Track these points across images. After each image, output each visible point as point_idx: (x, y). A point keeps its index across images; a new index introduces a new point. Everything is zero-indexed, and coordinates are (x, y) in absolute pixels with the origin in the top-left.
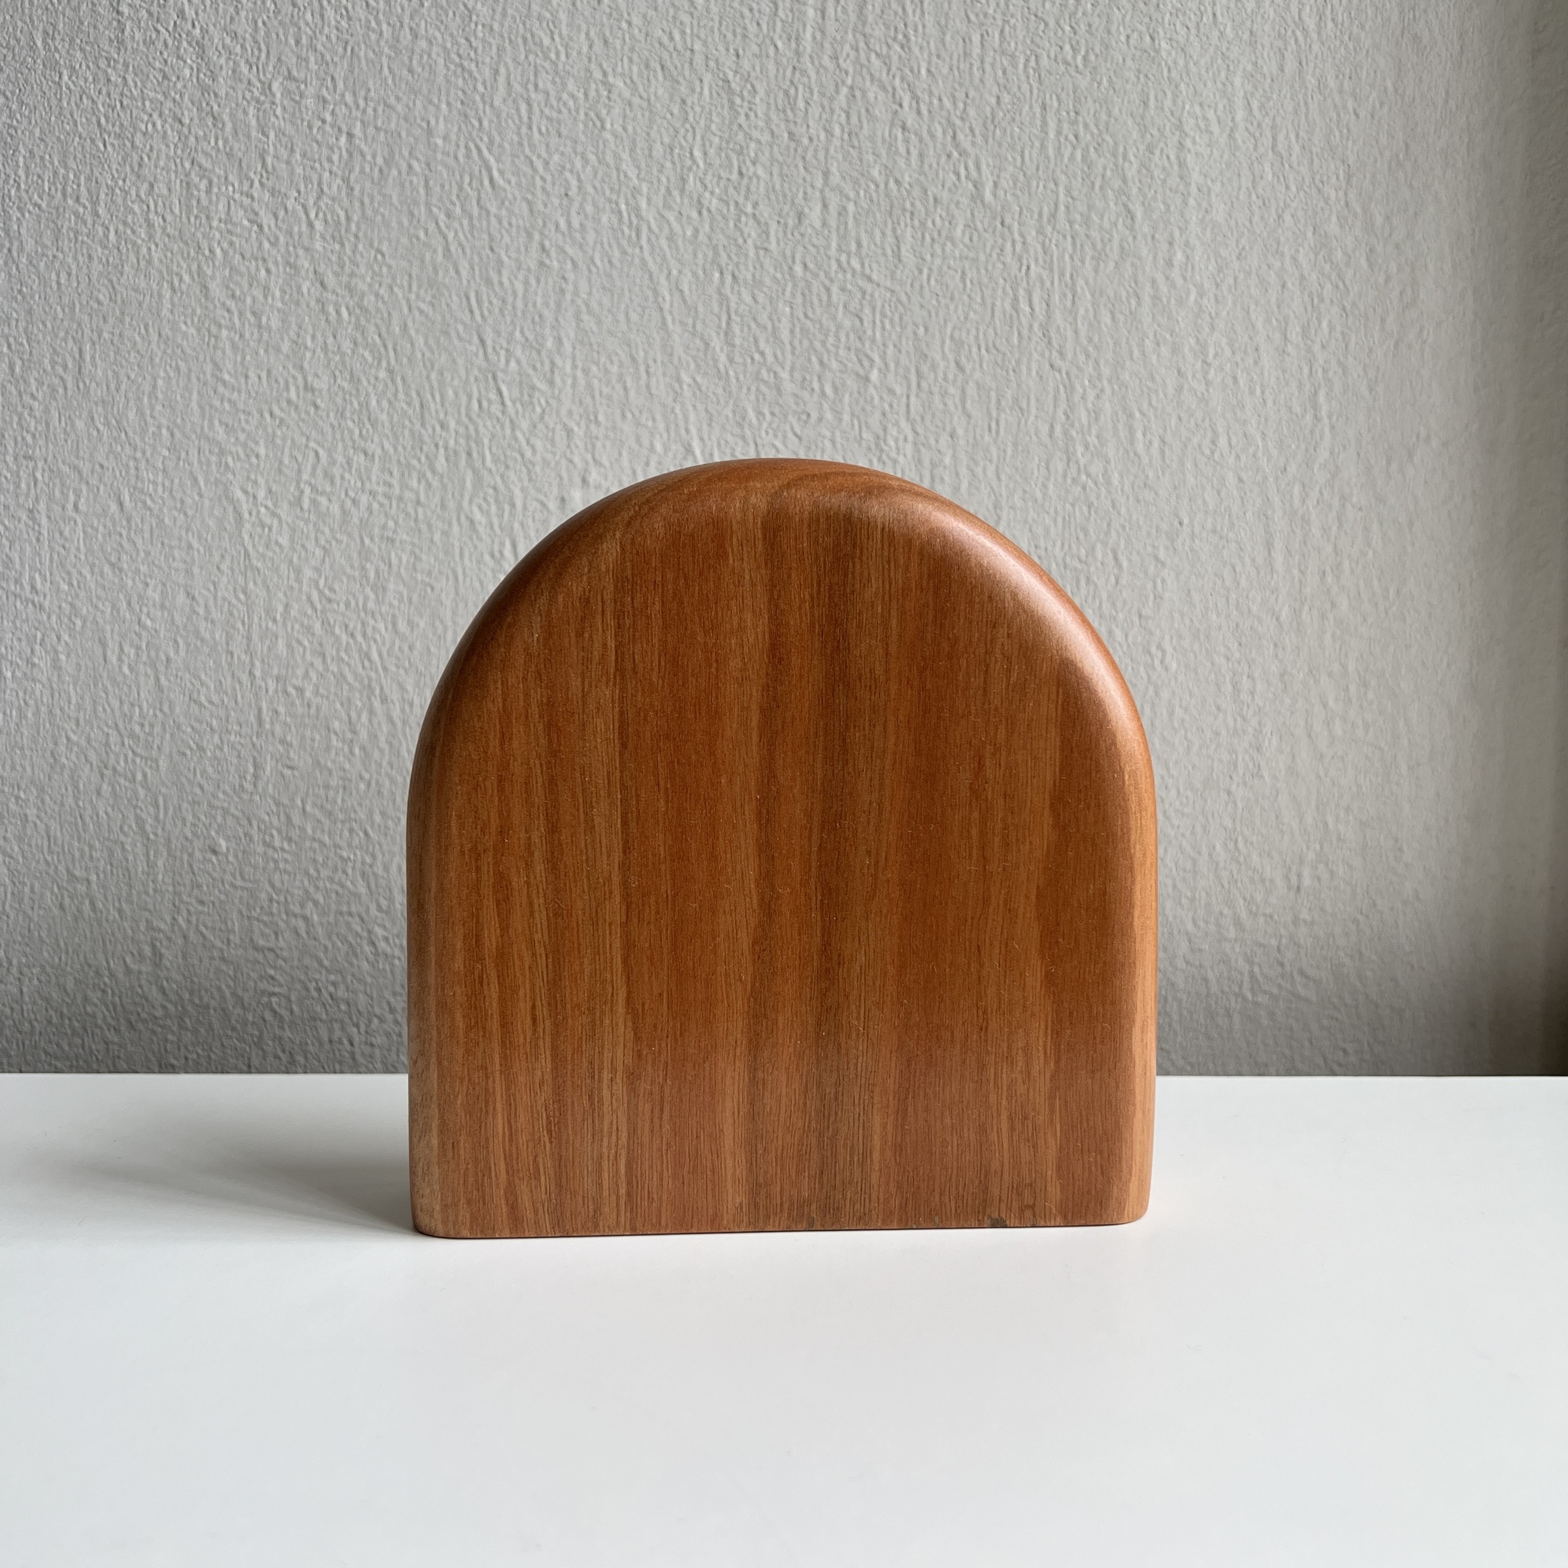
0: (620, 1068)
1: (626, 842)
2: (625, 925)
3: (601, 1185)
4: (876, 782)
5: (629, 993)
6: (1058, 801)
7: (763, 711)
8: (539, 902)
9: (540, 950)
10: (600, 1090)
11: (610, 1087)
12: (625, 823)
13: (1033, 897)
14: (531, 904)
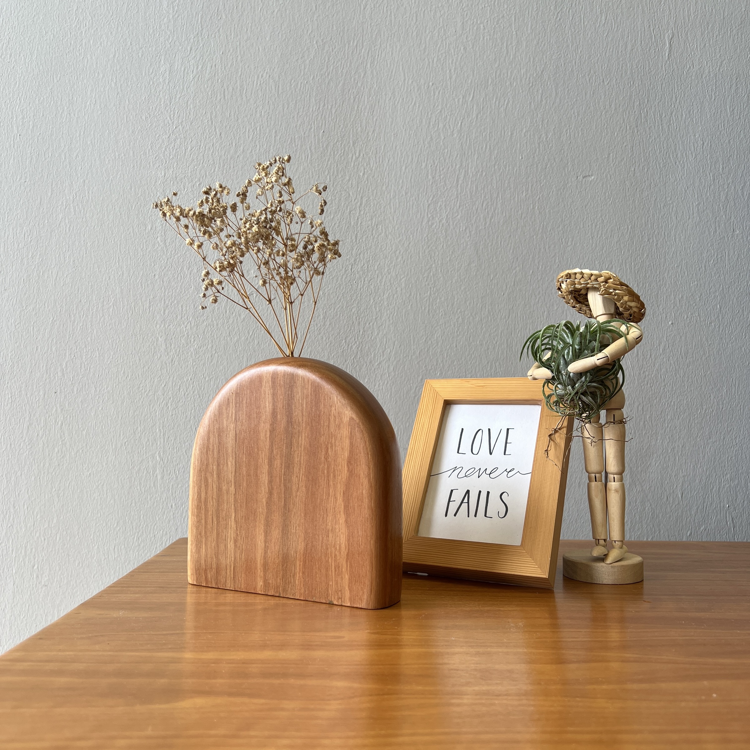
0: (232, 538)
1: (236, 470)
2: (235, 494)
3: (227, 573)
4: (299, 455)
5: (235, 515)
6: (349, 462)
7: (270, 432)
8: (214, 486)
9: (214, 501)
10: (227, 544)
11: (230, 543)
12: (236, 464)
13: (342, 494)
14: (213, 487)
